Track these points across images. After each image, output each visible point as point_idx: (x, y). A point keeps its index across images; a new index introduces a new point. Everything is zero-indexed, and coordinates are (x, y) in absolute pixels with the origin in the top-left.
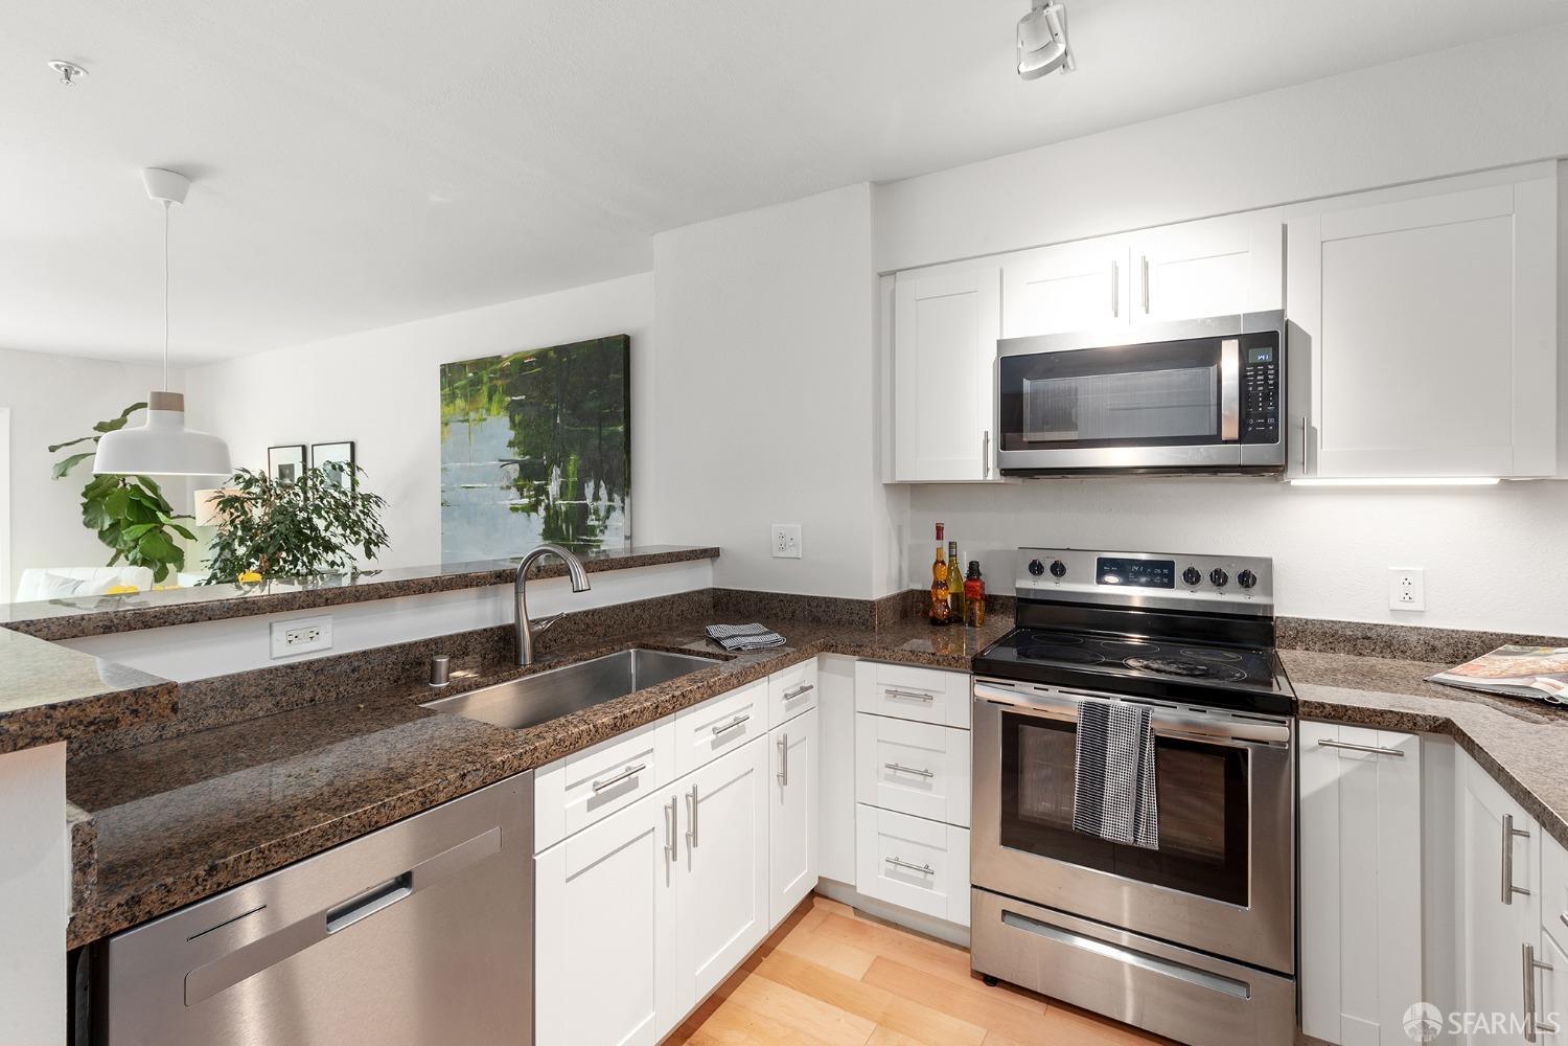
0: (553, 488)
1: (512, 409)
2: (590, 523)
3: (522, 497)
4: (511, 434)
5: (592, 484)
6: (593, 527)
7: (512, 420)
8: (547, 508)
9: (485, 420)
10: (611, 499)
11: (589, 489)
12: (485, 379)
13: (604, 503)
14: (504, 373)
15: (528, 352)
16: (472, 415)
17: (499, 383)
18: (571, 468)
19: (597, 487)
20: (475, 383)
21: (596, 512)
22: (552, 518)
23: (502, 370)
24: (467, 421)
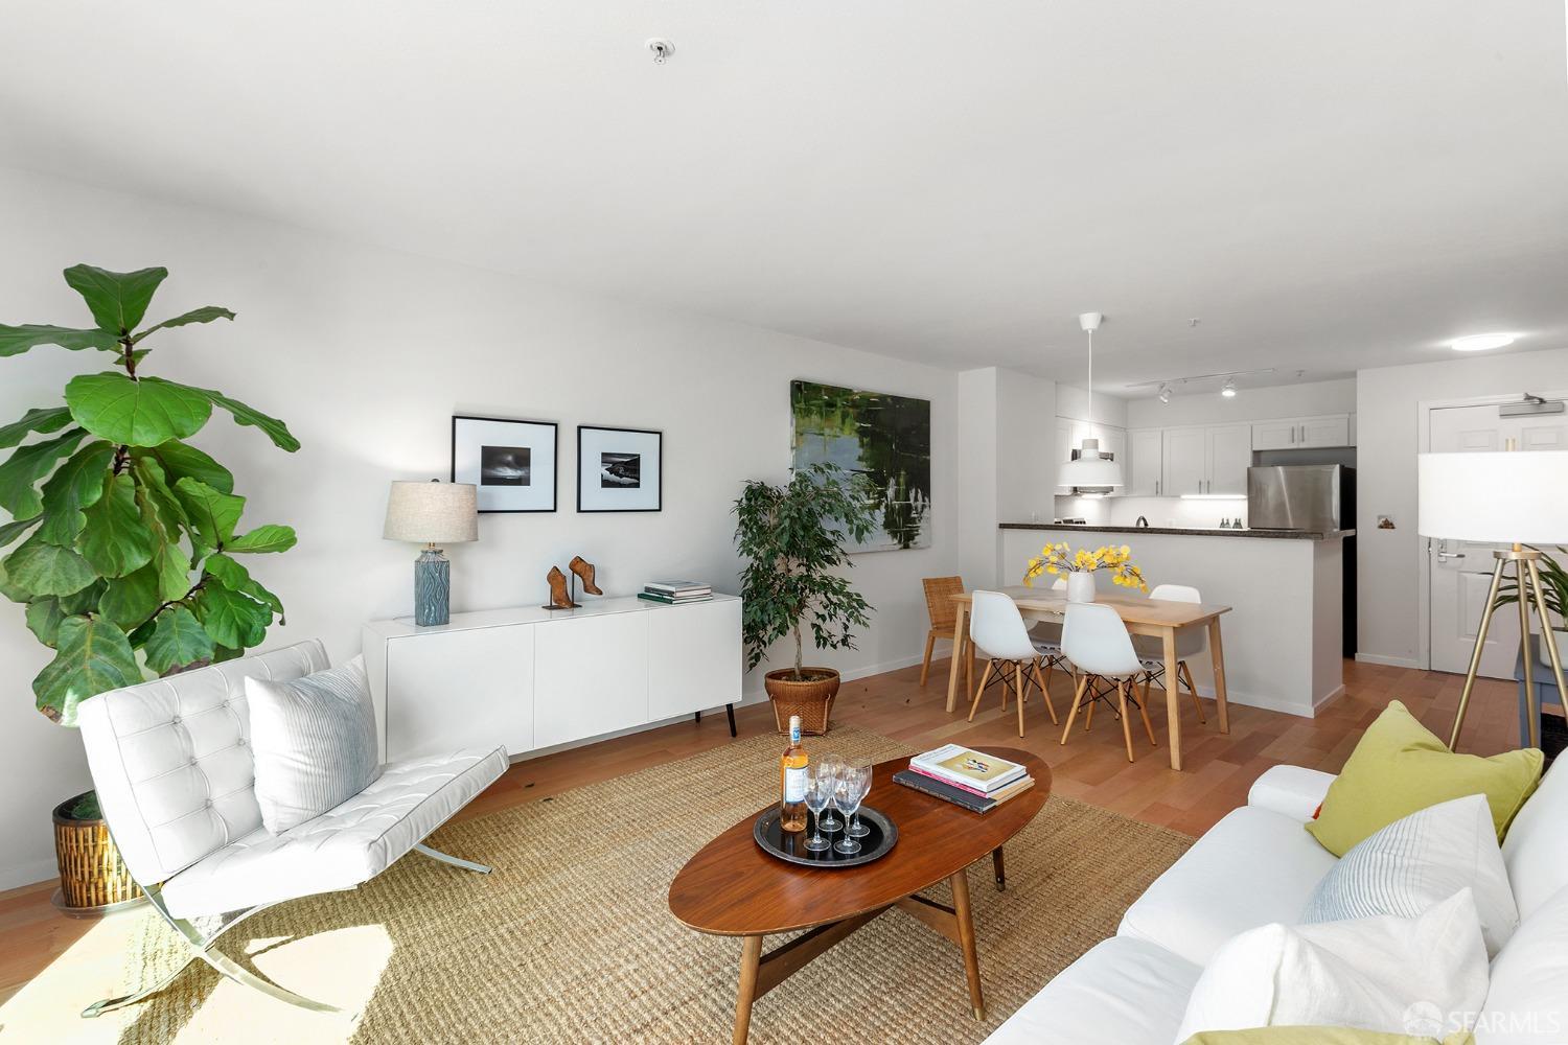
0: (890, 493)
1: (862, 433)
2: (913, 516)
3: (869, 498)
4: (860, 452)
5: (914, 490)
6: (915, 518)
7: (862, 441)
8: (887, 506)
9: (838, 437)
10: (924, 501)
11: (912, 495)
12: (839, 405)
13: (920, 503)
14: (855, 405)
15: (873, 393)
16: (827, 431)
17: (851, 410)
18: (902, 480)
19: (917, 493)
20: (831, 405)
21: (916, 508)
22: (890, 511)
23: (853, 401)
24: (822, 434)
